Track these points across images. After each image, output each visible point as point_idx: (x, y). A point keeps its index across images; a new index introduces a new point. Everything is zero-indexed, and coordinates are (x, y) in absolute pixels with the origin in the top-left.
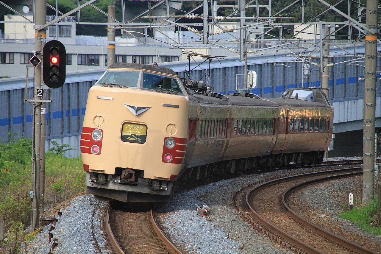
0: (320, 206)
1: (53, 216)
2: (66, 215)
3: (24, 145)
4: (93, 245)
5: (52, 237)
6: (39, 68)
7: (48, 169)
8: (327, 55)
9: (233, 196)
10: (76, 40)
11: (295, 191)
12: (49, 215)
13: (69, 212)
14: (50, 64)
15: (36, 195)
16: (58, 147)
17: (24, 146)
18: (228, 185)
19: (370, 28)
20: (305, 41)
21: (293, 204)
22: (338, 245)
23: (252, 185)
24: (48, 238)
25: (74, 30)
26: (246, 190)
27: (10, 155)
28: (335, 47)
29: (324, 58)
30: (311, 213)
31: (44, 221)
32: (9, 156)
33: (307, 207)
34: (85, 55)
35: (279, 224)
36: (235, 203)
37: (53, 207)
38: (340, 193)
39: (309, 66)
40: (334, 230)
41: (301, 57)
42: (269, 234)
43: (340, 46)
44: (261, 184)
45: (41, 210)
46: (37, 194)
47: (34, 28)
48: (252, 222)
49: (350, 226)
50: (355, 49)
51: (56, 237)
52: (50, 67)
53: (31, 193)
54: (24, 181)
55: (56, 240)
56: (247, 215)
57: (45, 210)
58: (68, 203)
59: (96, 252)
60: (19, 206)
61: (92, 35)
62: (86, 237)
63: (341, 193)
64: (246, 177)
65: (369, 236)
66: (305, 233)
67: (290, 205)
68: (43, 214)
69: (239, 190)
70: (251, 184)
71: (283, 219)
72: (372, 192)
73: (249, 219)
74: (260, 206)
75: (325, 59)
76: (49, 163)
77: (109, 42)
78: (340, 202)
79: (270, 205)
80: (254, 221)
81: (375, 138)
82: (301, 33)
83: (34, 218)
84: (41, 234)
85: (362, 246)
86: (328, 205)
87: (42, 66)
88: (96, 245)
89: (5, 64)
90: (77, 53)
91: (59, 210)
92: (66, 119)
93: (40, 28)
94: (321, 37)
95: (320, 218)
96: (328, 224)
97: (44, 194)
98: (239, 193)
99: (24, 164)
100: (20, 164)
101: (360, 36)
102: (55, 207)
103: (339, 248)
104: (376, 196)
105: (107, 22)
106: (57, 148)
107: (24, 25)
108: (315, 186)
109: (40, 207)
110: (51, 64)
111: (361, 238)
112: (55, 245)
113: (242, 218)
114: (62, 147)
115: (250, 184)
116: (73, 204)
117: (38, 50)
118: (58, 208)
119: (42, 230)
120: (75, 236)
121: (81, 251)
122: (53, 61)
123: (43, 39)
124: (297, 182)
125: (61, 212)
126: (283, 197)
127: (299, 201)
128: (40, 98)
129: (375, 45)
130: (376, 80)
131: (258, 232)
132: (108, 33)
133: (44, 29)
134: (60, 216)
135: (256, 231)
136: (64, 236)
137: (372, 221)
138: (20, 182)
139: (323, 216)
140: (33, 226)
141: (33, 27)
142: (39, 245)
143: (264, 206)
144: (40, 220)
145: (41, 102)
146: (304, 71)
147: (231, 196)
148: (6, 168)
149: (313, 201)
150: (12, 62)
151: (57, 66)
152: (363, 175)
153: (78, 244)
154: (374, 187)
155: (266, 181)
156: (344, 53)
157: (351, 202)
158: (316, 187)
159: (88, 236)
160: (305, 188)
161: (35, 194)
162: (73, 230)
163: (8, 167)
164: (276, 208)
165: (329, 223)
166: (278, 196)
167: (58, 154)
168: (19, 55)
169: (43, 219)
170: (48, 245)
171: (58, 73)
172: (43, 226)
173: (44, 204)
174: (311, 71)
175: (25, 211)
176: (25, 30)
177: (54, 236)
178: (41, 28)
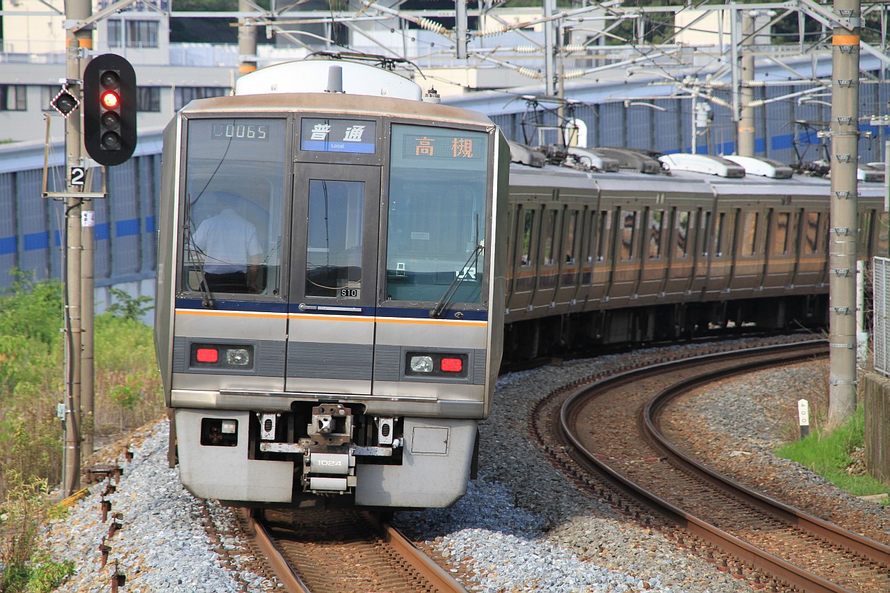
0: (731, 430)
1: (114, 461)
2: (143, 459)
3: (48, 298)
4: (203, 528)
5: (109, 509)
6: (76, 119)
7: (105, 353)
8: (749, 80)
9: (532, 410)
10: (171, 55)
11: (676, 396)
12: (104, 459)
13: (150, 450)
14: (99, 109)
15: (72, 413)
16: (128, 302)
17: (49, 300)
18: (520, 386)
19: (843, 16)
20: (695, 49)
21: (669, 426)
22: (770, 518)
23: (576, 384)
24: (100, 512)
25: (164, 32)
26: (562, 395)
27: (17, 322)
28: (768, 62)
29: (740, 87)
30: (710, 446)
31: (92, 474)
32: (13, 325)
33: (702, 433)
34: (191, 88)
35: (635, 472)
36: (534, 426)
37: (116, 441)
38: (779, 399)
39: (708, 108)
40: (762, 484)
41: (687, 86)
42: (610, 496)
43: (780, 61)
44: (598, 381)
45: (85, 448)
46: (75, 411)
47: (63, 27)
48: (573, 468)
49: (800, 475)
50: (815, 68)
51: (119, 508)
52: (101, 115)
53: (62, 409)
54: (50, 381)
55: (118, 516)
56: (563, 452)
57: (96, 448)
58: (147, 431)
59: (208, 542)
60: (34, 438)
61: (207, 41)
62: (186, 509)
63: (782, 400)
64: (562, 365)
65: (841, 497)
66: (695, 493)
67: (663, 429)
68: (90, 457)
69: (545, 396)
70: (575, 382)
71: (646, 461)
72: (852, 397)
73: (567, 462)
74: (593, 433)
75: (744, 91)
76: (106, 340)
77: (242, 58)
78: (780, 419)
79: (617, 431)
80: (577, 467)
81: (858, 272)
82: (686, 32)
83: (67, 466)
84: (85, 503)
85: (826, 520)
86: (751, 428)
87: (82, 115)
88: (209, 527)
89: (5, 113)
90: (173, 84)
91: (127, 447)
92: (146, 236)
93: (77, 25)
94: (734, 39)
95: (730, 458)
96: (748, 470)
97: (93, 411)
98: (546, 404)
99: (49, 342)
100: (40, 342)
101: (824, 36)
102: (119, 441)
103: (773, 525)
104: (861, 405)
105: (236, 9)
106: (125, 306)
107: (49, 21)
108: (721, 386)
109: (83, 440)
110: (104, 110)
111: (825, 502)
112: (116, 528)
113: (549, 460)
114: (138, 303)
115: (572, 381)
116: (159, 433)
117: (73, 77)
118: (124, 443)
119: (88, 494)
120: (163, 506)
121: (174, 540)
122: (107, 103)
123: (82, 50)
124: (680, 376)
125: (131, 452)
126: (647, 409)
127: (684, 419)
128: (80, 189)
129: (855, 56)
130: (858, 137)
131: (586, 492)
132: (240, 36)
133: (86, 28)
134: (129, 461)
135: (582, 489)
136: (136, 506)
137: (852, 464)
138: (40, 384)
139: (736, 453)
140: (67, 483)
141: (61, 23)
142: (81, 529)
143: (604, 432)
144: (83, 471)
145: (82, 199)
146: (696, 119)
147: (525, 409)
148: (5, 353)
149: (715, 420)
150: (22, 107)
151: (115, 114)
152: (829, 358)
153: (168, 525)
154: (856, 385)
155: (608, 374)
156: (788, 74)
157: (804, 419)
158: (726, 387)
159: (192, 506)
160: (700, 389)
161: (69, 411)
162: (158, 492)
163: (9, 350)
164: (631, 435)
165: (751, 470)
166: (636, 408)
167: (127, 318)
168: (38, 89)
169: (90, 469)
170: (101, 529)
171: (118, 131)
172: (89, 485)
173: (92, 433)
174: (712, 119)
175: (49, 451)
176: (52, 32)
177: (113, 507)
178: (81, 27)
